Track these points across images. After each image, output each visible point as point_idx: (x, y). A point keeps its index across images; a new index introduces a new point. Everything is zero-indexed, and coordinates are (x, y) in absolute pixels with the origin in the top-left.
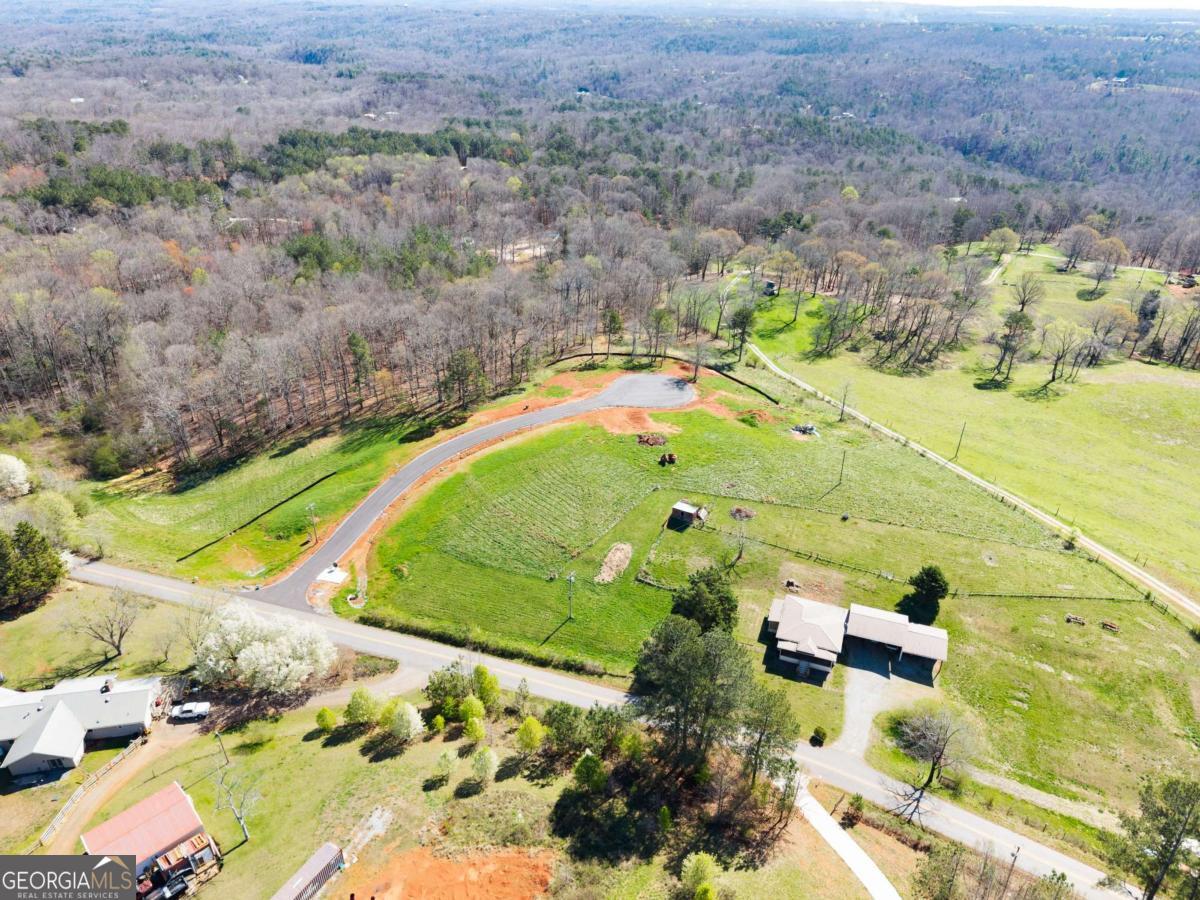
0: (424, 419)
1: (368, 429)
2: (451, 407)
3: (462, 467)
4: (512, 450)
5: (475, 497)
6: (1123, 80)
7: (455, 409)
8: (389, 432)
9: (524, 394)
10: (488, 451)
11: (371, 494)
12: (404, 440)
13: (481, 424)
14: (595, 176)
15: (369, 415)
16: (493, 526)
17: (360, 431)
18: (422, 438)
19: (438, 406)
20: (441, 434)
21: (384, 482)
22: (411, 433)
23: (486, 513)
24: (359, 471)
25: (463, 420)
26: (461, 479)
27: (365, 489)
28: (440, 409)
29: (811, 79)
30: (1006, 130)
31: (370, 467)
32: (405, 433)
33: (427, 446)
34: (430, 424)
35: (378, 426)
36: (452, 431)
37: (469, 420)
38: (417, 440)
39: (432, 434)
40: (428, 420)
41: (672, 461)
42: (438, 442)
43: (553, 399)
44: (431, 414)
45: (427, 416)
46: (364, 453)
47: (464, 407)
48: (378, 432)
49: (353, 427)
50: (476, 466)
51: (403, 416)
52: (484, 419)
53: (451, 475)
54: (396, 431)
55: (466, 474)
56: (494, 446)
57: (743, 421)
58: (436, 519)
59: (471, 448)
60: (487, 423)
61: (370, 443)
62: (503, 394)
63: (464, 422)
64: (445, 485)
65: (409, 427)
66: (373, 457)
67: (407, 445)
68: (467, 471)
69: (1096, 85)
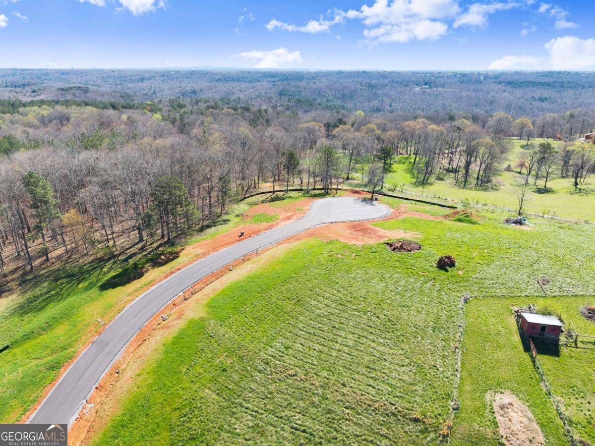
0: (126, 260)
1: (56, 280)
2: (155, 245)
3: (195, 310)
4: (251, 279)
5: (231, 353)
6: (427, 86)
7: (160, 245)
8: (84, 279)
9: (230, 224)
10: (218, 285)
11: (64, 373)
12: (104, 287)
13: (198, 257)
14: (211, 110)
15: (57, 266)
16: (278, 399)
17: (45, 284)
18: (129, 281)
19: (140, 245)
20: (152, 274)
21: (83, 350)
22: (114, 277)
23: (258, 376)
24: (45, 339)
25: (175, 256)
26: (198, 328)
27: (55, 367)
28: (143, 249)
29: (293, 89)
30: (391, 106)
31: (60, 331)
32: (105, 279)
33: (137, 290)
34: (135, 264)
35: (71, 276)
36: (165, 269)
37: (181, 254)
38: (123, 284)
39: (141, 275)
40: (131, 261)
41: (452, 264)
42: (151, 284)
43: (265, 225)
44: (135, 254)
45: (130, 257)
46: (53, 310)
47: (171, 243)
48: (68, 283)
49: (37, 280)
50: (213, 306)
51: (100, 262)
52: (199, 251)
53: (181, 324)
54: (93, 278)
55: (202, 319)
56: (224, 278)
57: (459, 220)
58: (178, 403)
59: (194, 284)
60: (204, 254)
61: (59, 297)
62: (208, 227)
63: (177, 257)
64: (177, 341)
65: (110, 272)
66: (66, 316)
67: (111, 293)
68: (203, 314)
69: (417, 89)
